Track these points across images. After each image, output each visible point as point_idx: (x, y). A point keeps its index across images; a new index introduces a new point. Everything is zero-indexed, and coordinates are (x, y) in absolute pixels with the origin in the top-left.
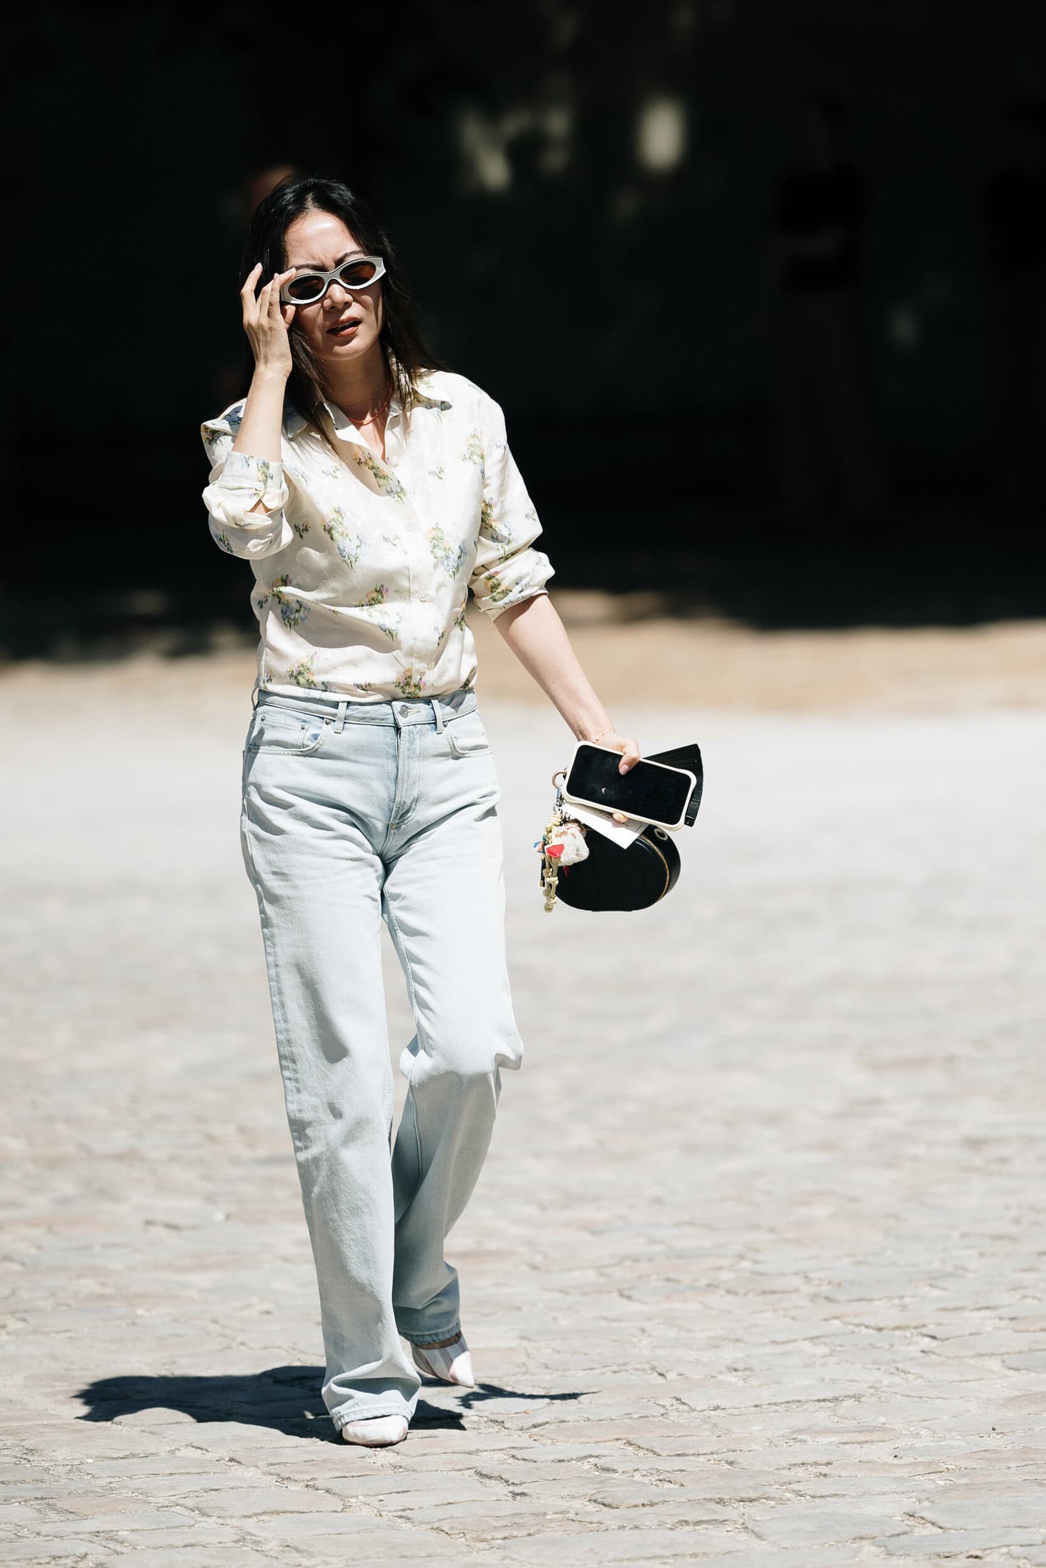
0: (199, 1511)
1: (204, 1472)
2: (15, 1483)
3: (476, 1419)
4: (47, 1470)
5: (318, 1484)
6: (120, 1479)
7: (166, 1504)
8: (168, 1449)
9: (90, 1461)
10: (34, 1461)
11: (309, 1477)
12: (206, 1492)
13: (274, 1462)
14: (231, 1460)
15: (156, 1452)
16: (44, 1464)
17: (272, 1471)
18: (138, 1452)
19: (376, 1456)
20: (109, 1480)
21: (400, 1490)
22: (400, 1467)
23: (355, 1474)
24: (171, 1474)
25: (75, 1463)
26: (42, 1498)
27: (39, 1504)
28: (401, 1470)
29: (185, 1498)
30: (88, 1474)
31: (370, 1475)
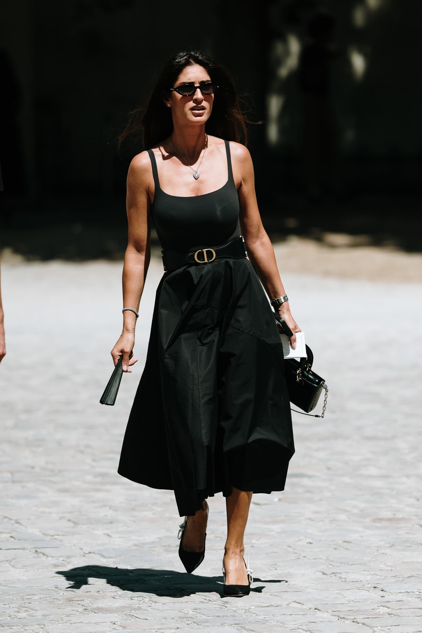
0: (310, 631)
1: (305, 614)
2: (223, 616)
3: (418, 593)
4: (235, 611)
5: (359, 621)
6: (269, 616)
7: (294, 628)
8: (286, 603)
9: (253, 608)
10: (228, 607)
11: (353, 618)
12: (310, 623)
13: (335, 610)
14: (316, 609)
15: (281, 604)
16: (233, 608)
17: (335, 614)
18: (273, 604)
19: (379, 609)
20: (264, 616)
21: (396, 624)
22: (392, 614)
23: (373, 617)
24: (291, 614)
25: (247, 608)
26: (238, 624)
27: (237, 627)
28: (393, 616)
29: (301, 625)
30: (254, 613)
31: (379, 617)
